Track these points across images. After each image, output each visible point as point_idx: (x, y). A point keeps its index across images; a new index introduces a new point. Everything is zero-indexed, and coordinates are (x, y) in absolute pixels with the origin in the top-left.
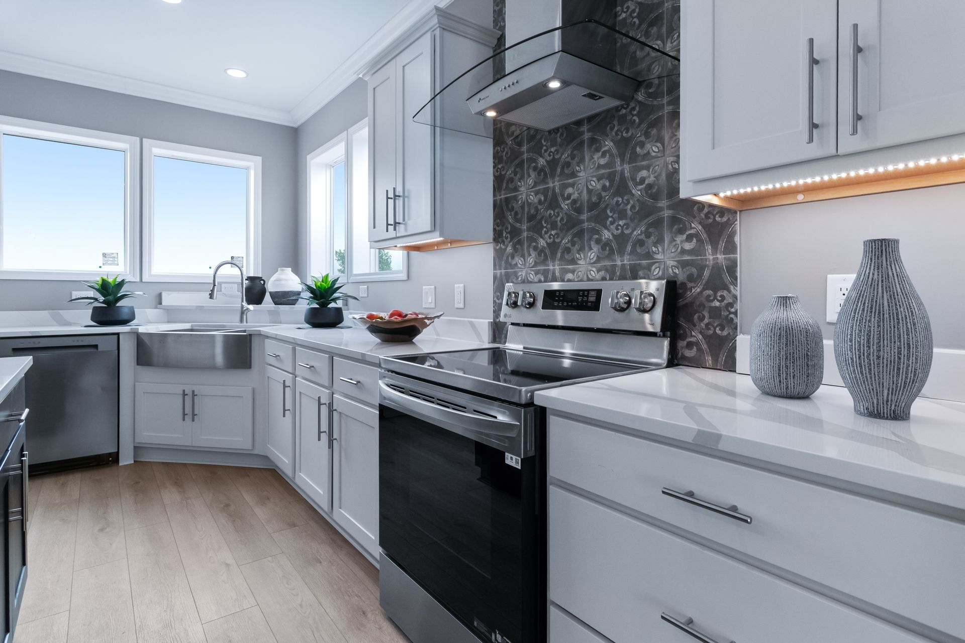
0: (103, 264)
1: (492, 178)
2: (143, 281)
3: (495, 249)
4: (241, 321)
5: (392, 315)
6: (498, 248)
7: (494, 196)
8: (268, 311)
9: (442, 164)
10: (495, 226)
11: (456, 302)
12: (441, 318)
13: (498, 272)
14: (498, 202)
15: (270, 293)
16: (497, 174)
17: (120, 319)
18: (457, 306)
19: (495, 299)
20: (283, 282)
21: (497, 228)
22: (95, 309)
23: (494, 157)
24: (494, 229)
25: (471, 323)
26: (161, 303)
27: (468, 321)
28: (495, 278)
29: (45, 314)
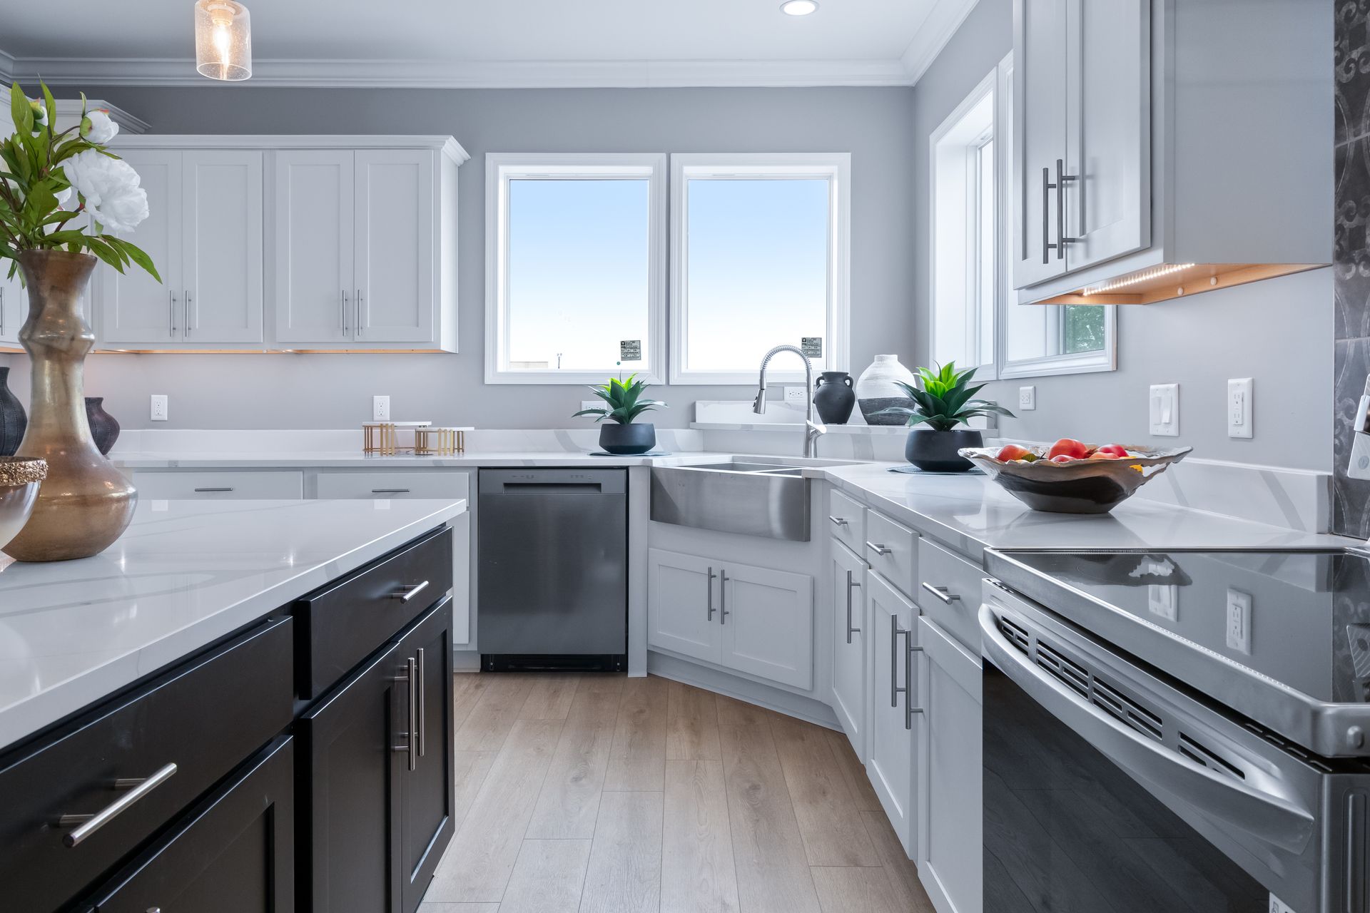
0: (623, 359)
1: (1331, 91)
2: (670, 384)
3: (1340, 282)
4: (807, 453)
5: (1056, 451)
6: (1349, 276)
7: (1339, 137)
8: (852, 435)
9: (1172, 80)
10: (1342, 218)
11: (1231, 421)
12: (1186, 459)
13: (1350, 343)
14: (1351, 153)
15: (859, 401)
16: (1345, 78)
17: (634, 444)
18: (1232, 431)
19: (1341, 415)
20: (881, 382)
21: (1347, 224)
22: (605, 427)
23: (1339, 34)
24: (1339, 229)
25: (1269, 479)
26: (694, 420)
27: (1263, 473)
28: (1340, 360)
29: (550, 434)
